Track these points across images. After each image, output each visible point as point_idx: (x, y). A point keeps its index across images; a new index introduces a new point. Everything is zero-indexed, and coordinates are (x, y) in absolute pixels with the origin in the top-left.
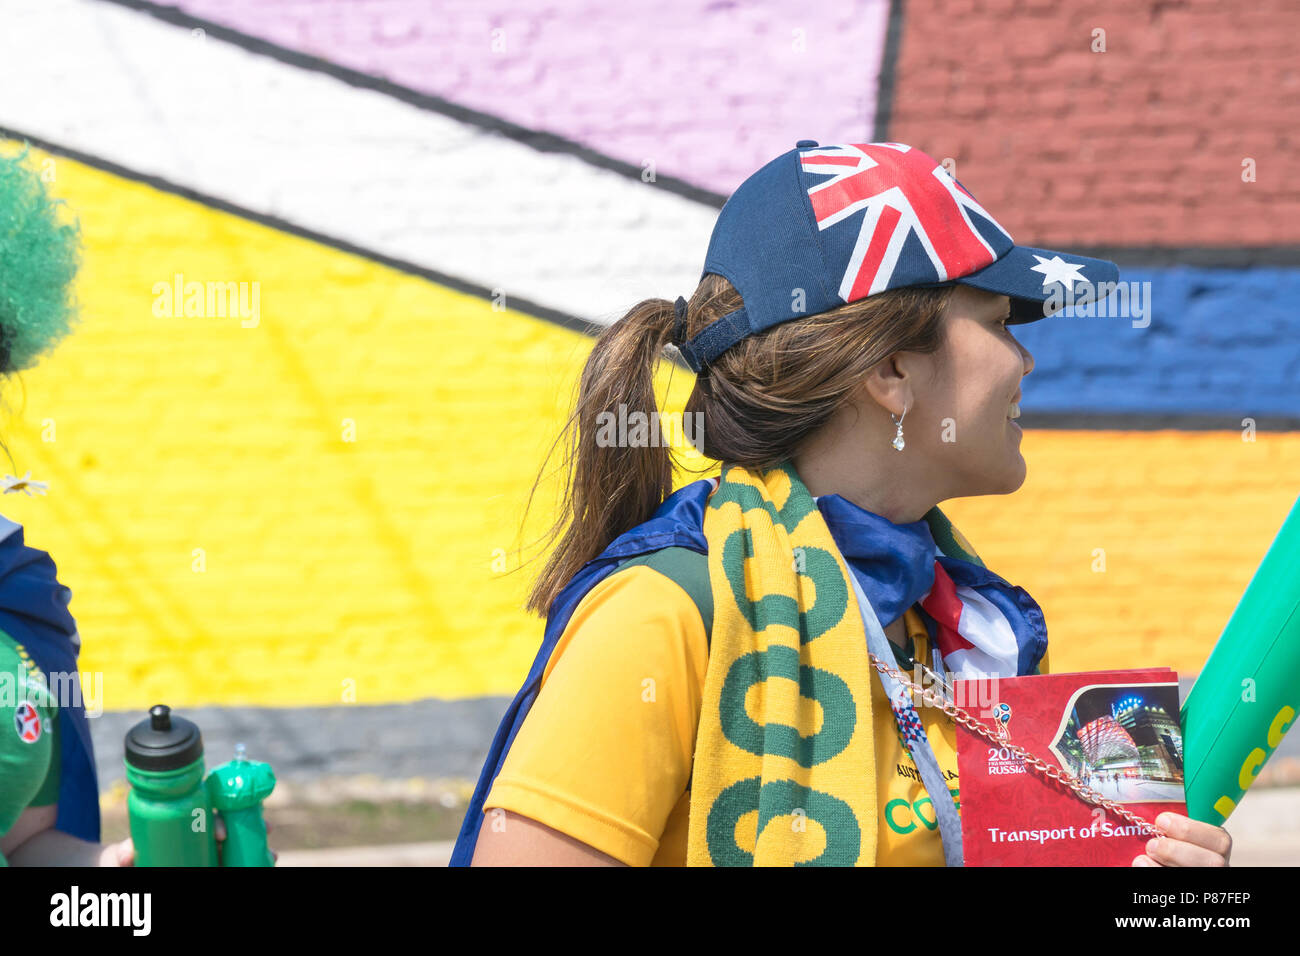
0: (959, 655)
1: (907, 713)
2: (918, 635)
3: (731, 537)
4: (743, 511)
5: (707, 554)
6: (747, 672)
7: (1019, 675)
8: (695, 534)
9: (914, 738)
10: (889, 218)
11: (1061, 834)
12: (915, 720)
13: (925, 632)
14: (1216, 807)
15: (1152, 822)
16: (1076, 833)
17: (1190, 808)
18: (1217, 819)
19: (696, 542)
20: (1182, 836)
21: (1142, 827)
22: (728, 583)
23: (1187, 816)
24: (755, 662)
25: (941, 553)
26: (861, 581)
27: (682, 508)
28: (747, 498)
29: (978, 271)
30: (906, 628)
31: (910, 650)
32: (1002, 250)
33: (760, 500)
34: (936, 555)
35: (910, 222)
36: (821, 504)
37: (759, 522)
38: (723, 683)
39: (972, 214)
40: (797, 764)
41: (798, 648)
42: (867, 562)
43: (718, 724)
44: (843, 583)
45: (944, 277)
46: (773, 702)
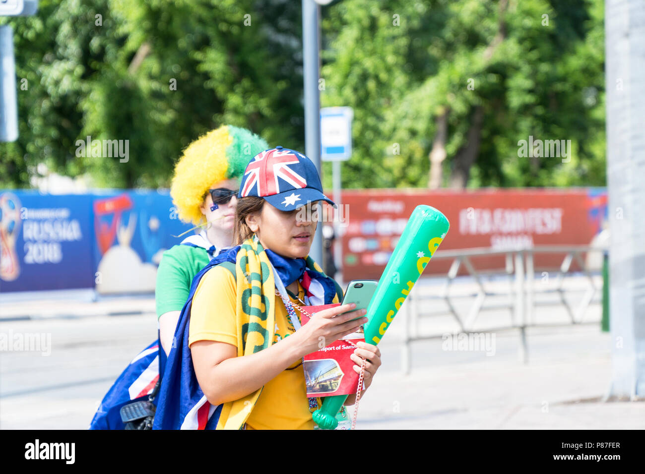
0: (311, 298)
1: (290, 307)
2: (301, 292)
3: (242, 258)
4: (247, 251)
5: (235, 263)
6: (248, 293)
8: (234, 259)
9: (292, 314)
10: (254, 176)
11: (331, 349)
12: (292, 310)
13: (303, 291)
14: (373, 339)
15: (356, 344)
16: (335, 348)
18: (375, 344)
19: (234, 261)
20: (363, 347)
22: (241, 269)
24: (250, 291)
25: (308, 269)
26: (278, 273)
27: (231, 252)
28: (248, 248)
29: (269, 195)
30: (298, 289)
31: (298, 295)
32: (284, 190)
33: (252, 249)
34: (305, 270)
35: (257, 178)
36: (266, 251)
37: (250, 254)
38: (242, 296)
39: (279, 179)
40: (260, 319)
41: (260, 287)
42: (279, 268)
43: (241, 307)
44: (268, 270)
45: (259, 195)
46: (254, 302)
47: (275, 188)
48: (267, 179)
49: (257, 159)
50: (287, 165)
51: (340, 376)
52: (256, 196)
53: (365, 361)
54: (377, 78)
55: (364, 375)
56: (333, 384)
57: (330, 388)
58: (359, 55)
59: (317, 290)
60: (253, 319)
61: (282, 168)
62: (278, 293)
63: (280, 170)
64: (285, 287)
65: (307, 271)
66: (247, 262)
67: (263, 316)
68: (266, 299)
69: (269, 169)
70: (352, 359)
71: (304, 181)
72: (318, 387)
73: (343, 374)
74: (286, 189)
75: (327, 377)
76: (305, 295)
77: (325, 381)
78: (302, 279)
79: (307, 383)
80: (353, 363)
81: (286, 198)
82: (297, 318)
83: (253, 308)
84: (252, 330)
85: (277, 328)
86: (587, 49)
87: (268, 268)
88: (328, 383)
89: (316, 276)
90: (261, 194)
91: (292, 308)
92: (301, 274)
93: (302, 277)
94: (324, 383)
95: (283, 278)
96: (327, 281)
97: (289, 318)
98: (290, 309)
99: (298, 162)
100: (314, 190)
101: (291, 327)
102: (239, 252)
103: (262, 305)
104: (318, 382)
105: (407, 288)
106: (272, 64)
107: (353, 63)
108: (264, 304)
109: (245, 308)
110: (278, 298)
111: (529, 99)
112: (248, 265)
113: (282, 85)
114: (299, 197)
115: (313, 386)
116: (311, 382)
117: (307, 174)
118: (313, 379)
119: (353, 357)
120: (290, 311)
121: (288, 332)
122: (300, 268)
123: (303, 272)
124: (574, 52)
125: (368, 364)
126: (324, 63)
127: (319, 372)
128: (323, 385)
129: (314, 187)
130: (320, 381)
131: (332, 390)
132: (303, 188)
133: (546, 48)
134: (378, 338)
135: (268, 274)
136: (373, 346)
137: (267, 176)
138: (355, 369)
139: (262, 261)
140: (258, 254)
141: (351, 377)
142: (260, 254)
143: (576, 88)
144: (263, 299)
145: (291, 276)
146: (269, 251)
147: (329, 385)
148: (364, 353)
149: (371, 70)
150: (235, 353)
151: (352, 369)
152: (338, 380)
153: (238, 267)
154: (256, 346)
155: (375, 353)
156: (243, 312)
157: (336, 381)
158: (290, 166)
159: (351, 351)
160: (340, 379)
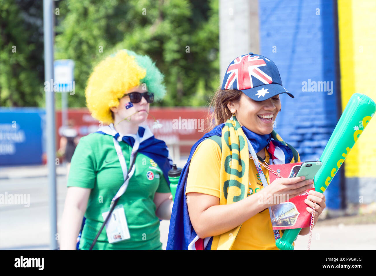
1: (259, 168)
2: (267, 156)
3: (226, 132)
4: (229, 128)
5: (221, 137)
6: (229, 158)
7: (285, 163)
8: (220, 133)
9: (260, 173)
10: (234, 75)
12: (261, 169)
13: (269, 155)
14: (321, 189)
15: (308, 192)
17: (316, 189)
19: (220, 134)
20: (314, 194)
21: (306, 193)
22: (225, 141)
23: (315, 191)
24: (231, 156)
25: (273, 139)
26: (251, 143)
27: (218, 128)
28: (230, 125)
29: (246, 89)
30: (265, 154)
31: (265, 159)
32: (257, 85)
33: (232, 126)
34: (271, 140)
35: (236, 76)
36: (242, 128)
37: (231, 130)
38: (225, 161)
39: (253, 77)
40: (237, 177)
41: (238, 154)
42: (252, 140)
43: (224, 169)
44: (244, 141)
45: (238, 89)
46: (234, 164)
47: (250, 84)
48: (244, 78)
49: (236, 62)
50: (258, 67)
51: (296, 215)
52: (235, 89)
53: (315, 204)
54: (87, 43)
55: (315, 214)
56: (291, 221)
57: (289, 223)
58: (77, 29)
59: (280, 155)
60: (232, 177)
61: (255, 69)
62: (252, 157)
63: (253, 71)
64: (256, 154)
65: (272, 141)
66: (229, 136)
67: (240, 174)
68: (242, 162)
69: (245, 70)
70: (305, 203)
71: (270, 79)
72: (280, 222)
73: (299, 214)
74: (258, 84)
75: (287, 215)
76: (270, 159)
77: (286, 218)
78: (269, 146)
79: (273, 219)
80: (306, 206)
81: (258, 91)
82: (264, 175)
83: (232, 169)
84: (232, 185)
85: (250, 184)
86: (210, 27)
87: (244, 140)
88: (288, 219)
89: (279, 144)
90: (239, 89)
91: (261, 168)
92: (267, 143)
93: (269, 145)
94: (285, 220)
95: (255, 147)
96: (286, 148)
97: (258, 176)
98: (259, 169)
99: (266, 65)
100: (277, 85)
101: (260, 183)
102: (224, 129)
103: (239, 167)
104: (280, 219)
105: (346, 152)
106: (26, 35)
107: (74, 34)
108: (241, 166)
109: (227, 169)
110: (251, 161)
111: (176, 56)
112: (230, 138)
113: (31, 48)
114: (267, 91)
115: (277, 222)
116: (276, 219)
117: (272, 74)
118: (277, 216)
119: (307, 201)
120: (259, 170)
121: (258, 186)
122: (267, 139)
123: (269, 141)
124: (202, 29)
125: (318, 206)
126: (57, 34)
127: (281, 211)
128: (284, 221)
129: (277, 82)
130: (282, 218)
131: (290, 224)
132: (270, 84)
133: (186, 26)
134: (324, 188)
135: (244, 144)
136: (321, 193)
137: (244, 75)
138: (307, 210)
139: (239, 135)
140: (237, 130)
141: (304, 216)
142: (238, 130)
143: (204, 49)
144: (240, 162)
145: (260, 145)
146: (244, 128)
147: (289, 221)
148: (314, 198)
149: (84, 39)
150: (218, 202)
151: (305, 210)
152: (295, 217)
153: (223, 139)
154: (234, 197)
155: (323, 199)
156: (225, 171)
157: (294, 218)
158: (260, 68)
159: (305, 197)
160: (297, 217)
